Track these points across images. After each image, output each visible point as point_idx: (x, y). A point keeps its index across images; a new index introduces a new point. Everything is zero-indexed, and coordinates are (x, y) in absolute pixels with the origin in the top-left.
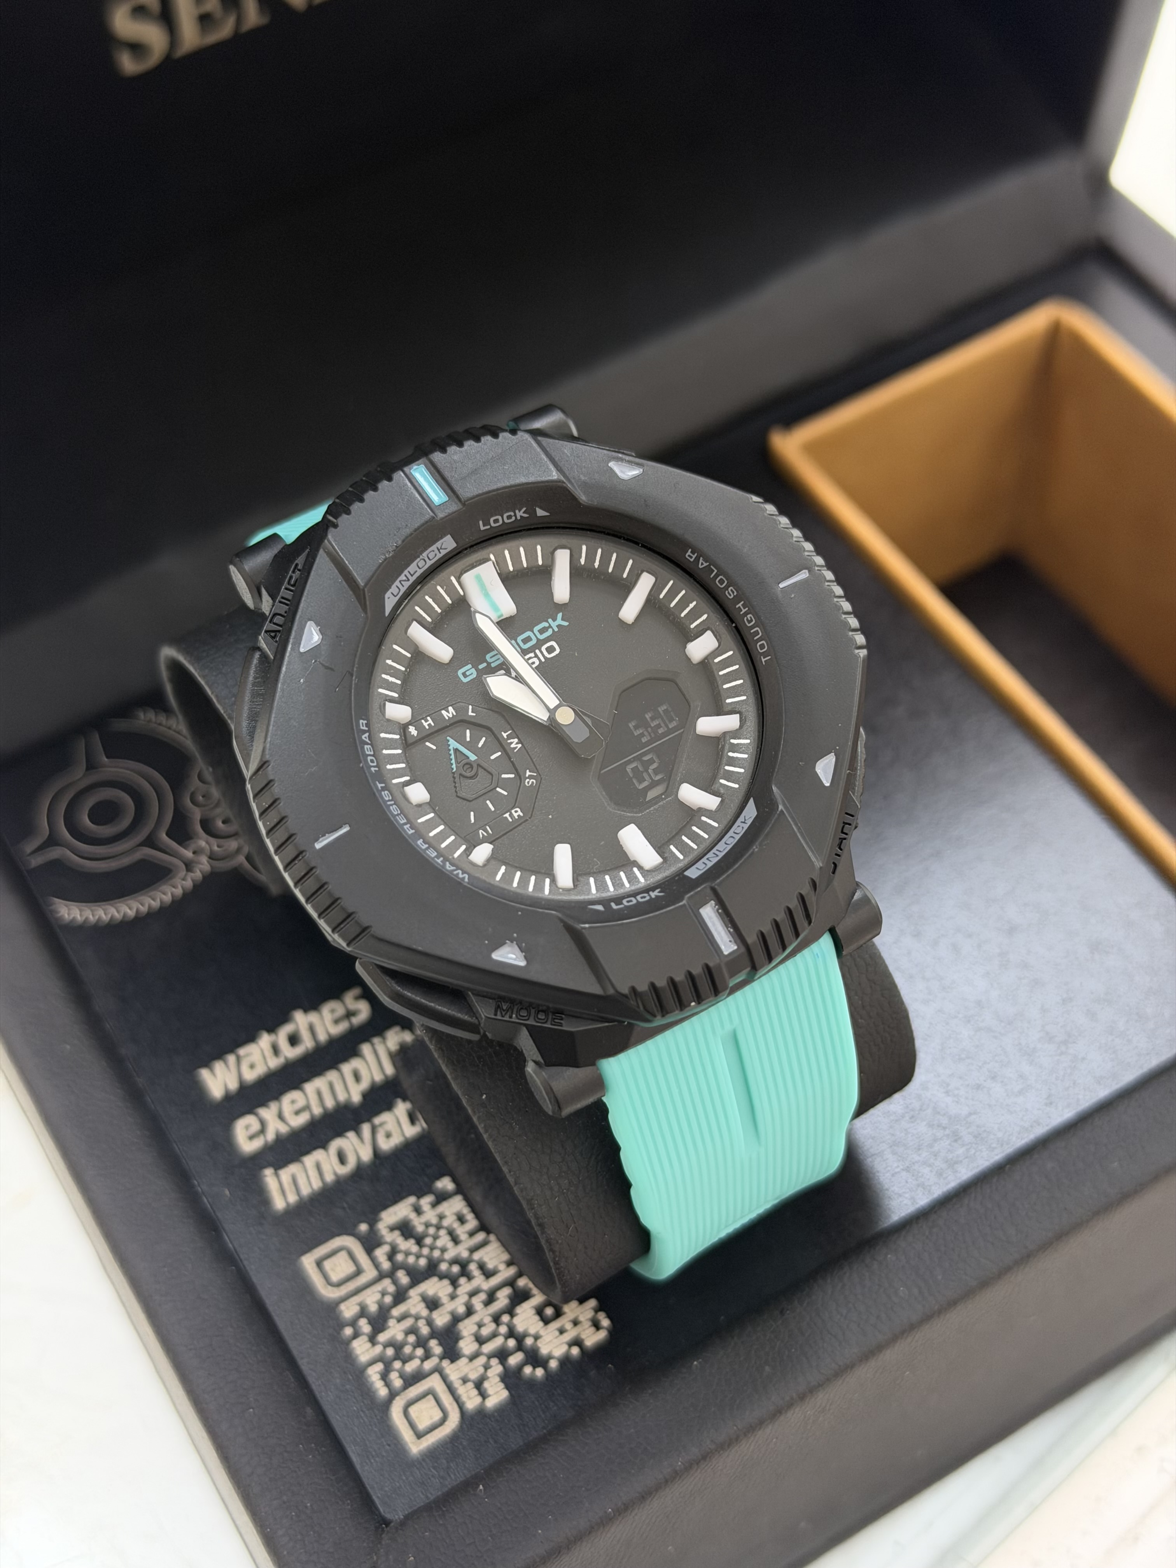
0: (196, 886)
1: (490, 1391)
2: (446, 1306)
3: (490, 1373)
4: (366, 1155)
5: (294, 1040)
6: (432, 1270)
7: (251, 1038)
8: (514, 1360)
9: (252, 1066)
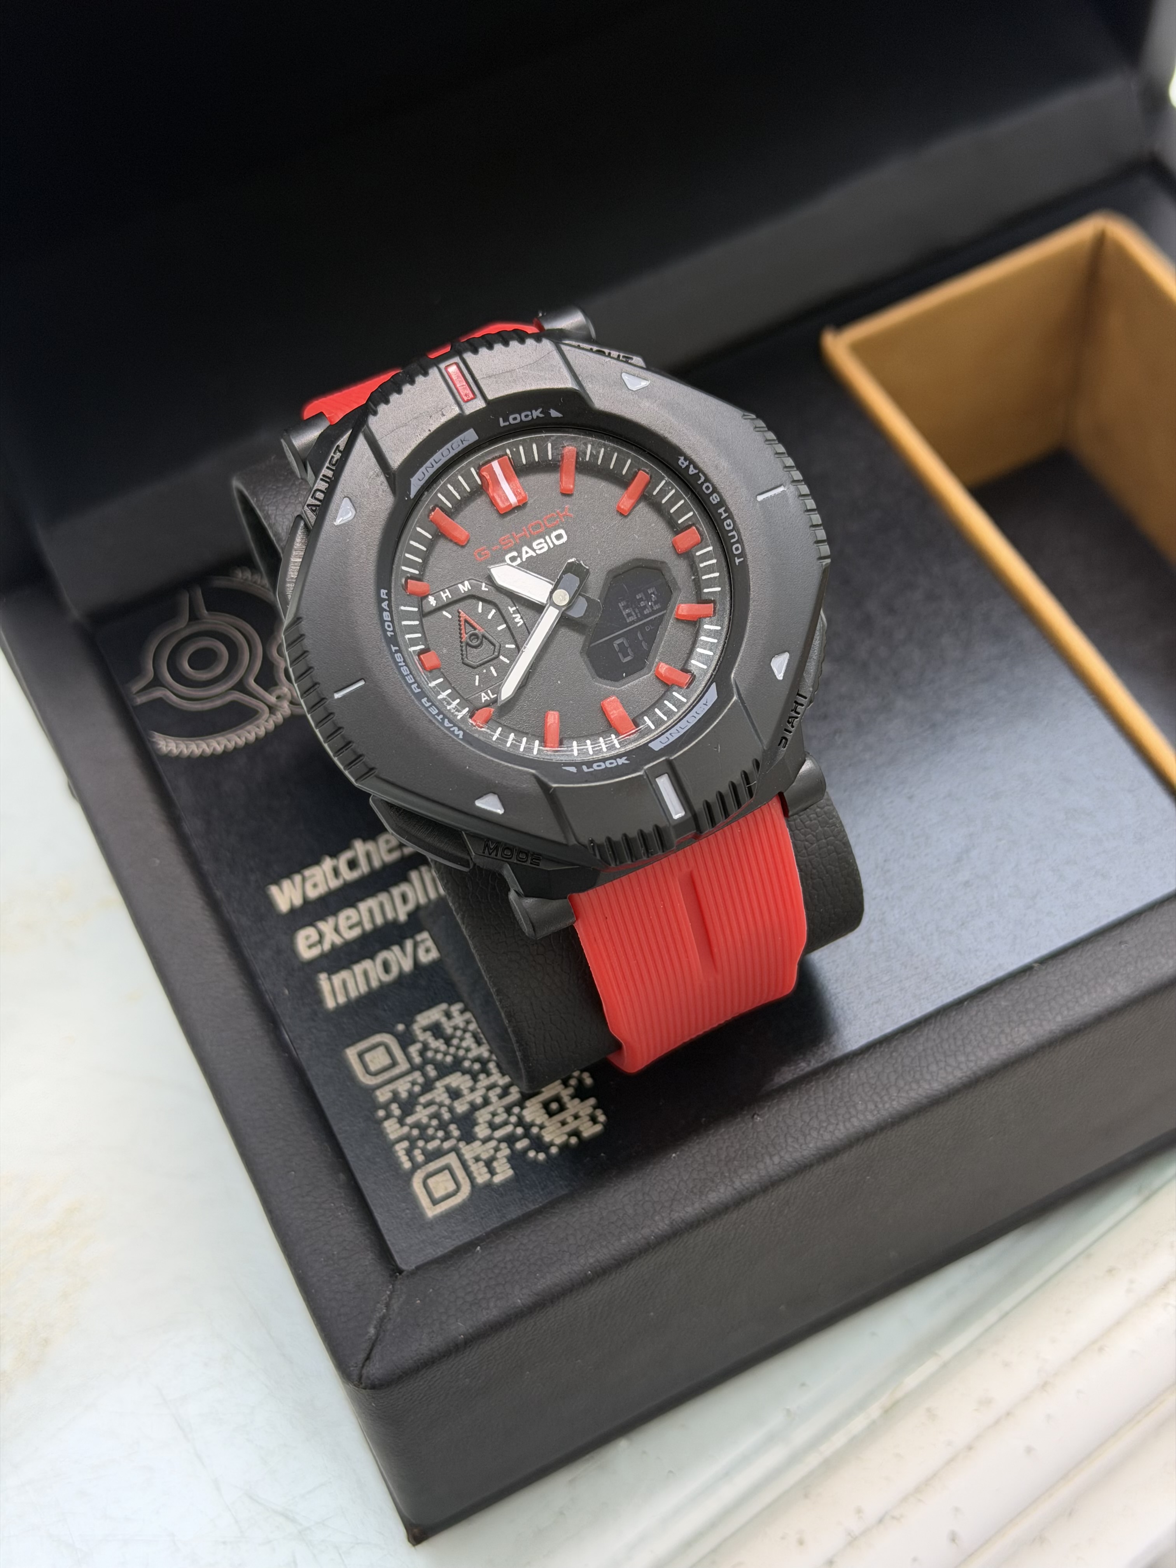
0: (277, 727)
1: (498, 1170)
2: (466, 1097)
3: (499, 1155)
4: (407, 965)
5: (352, 864)
6: (456, 1066)
7: (317, 862)
8: (520, 1145)
9: (315, 886)
